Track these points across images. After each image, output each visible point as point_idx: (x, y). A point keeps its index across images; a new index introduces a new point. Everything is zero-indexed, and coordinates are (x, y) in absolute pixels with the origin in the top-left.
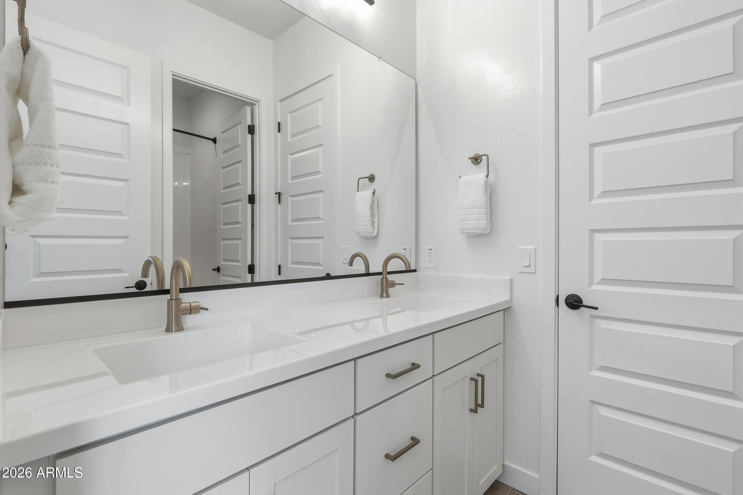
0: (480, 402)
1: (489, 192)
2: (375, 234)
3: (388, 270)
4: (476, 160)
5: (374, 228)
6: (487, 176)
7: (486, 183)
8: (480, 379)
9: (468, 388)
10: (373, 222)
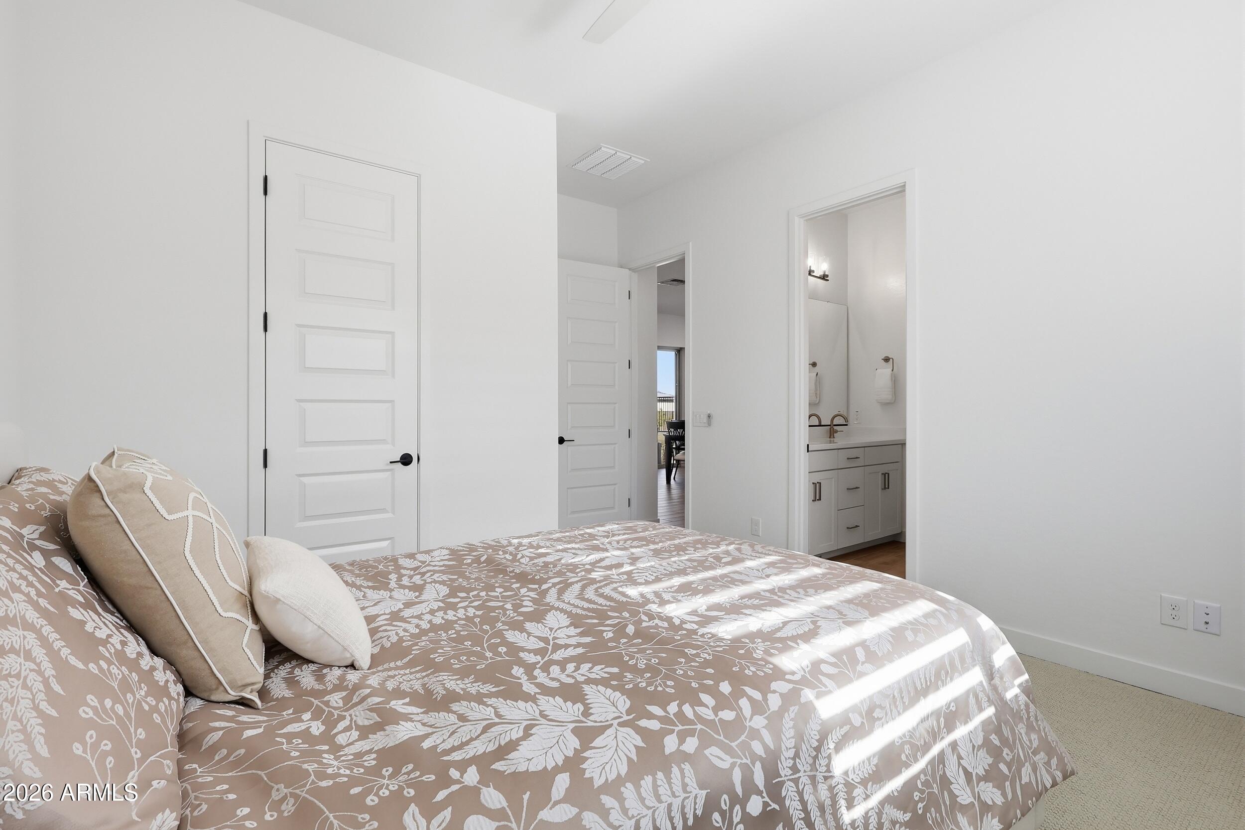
0: (887, 487)
1: (893, 379)
2: (817, 402)
3: (834, 424)
4: (887, 360)
5: (816, 398)
6: (893, 370)
7: (892, 374)
8: (887, 475)
9: (880, 478)
10: (816, 394)
